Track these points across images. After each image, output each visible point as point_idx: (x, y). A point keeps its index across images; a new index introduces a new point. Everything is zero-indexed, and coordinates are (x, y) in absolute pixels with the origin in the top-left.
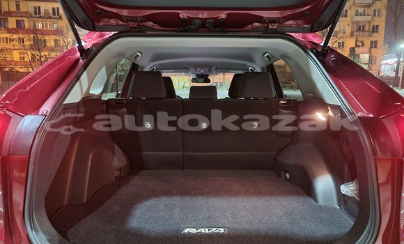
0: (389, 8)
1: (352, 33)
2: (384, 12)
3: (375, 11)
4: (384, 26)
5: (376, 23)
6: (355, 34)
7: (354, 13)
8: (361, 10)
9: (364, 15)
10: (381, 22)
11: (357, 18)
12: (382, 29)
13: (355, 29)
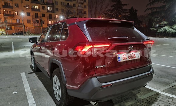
0: (89, 6)
1: (78, 13)
2: (87, 7)
3: (84, 6)
4: (88, 12)
5: (85, 11)
6: (79, 14)
7: (78, 6)
8: (80, 5)
9: (81, 7)
10: (86, 10)
11: (79, 8)
12: (87, 13)
13: (79, 12)
